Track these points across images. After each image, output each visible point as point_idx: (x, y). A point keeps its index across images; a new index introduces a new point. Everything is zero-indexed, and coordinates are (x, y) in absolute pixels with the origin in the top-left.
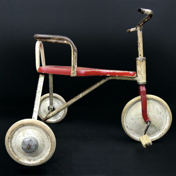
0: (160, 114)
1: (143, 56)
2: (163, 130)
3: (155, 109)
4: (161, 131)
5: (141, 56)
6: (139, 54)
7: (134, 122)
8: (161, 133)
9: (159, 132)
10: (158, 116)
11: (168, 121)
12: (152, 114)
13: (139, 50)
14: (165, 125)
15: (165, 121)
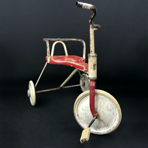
0: (110, 111)
1: (94, 53)
2: (111, 127)
3: (105, 105)
4: (109, 127)
5: (92, 52)
6: (91, 50)
7: (84, 112)
8: (109, 129)
9: (107, 128)
10: (107, 113)
11: (117, 119)
12: (101, 109)
13: (90, 47)
14: (114, 122)
15: (115, 119)
